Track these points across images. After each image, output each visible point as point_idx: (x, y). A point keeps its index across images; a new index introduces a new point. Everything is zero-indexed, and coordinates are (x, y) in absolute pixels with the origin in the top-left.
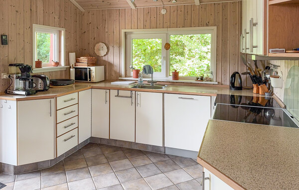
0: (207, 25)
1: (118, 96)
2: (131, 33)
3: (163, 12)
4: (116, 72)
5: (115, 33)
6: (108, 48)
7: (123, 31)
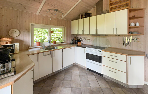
0: (64, 26)
1: (44, 55)
2: (34, 25)
3: (50, 19)
4: (25, 45)
5: (25, 24)
6: (20, 32)
7: (30, 24)
